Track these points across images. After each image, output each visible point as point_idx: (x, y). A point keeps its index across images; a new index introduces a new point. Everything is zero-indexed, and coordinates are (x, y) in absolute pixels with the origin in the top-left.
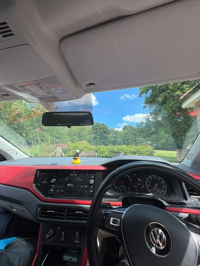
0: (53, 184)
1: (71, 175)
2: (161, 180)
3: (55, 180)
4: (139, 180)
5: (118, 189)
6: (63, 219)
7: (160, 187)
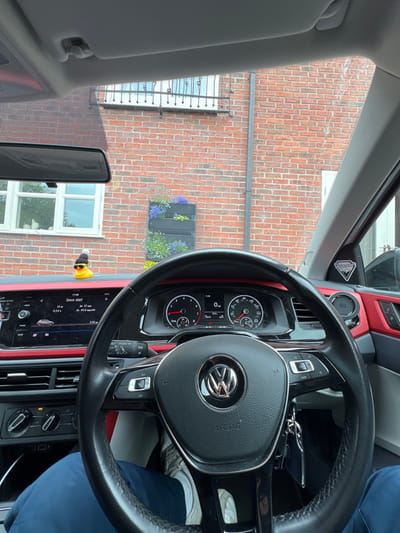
0: (22, 322)
1: (68, 300)
2: (255, 302)
3: (27, 312)
4: (216, 305)
5: (174, 324)
6: (46, 388)
7: (252, 315)
